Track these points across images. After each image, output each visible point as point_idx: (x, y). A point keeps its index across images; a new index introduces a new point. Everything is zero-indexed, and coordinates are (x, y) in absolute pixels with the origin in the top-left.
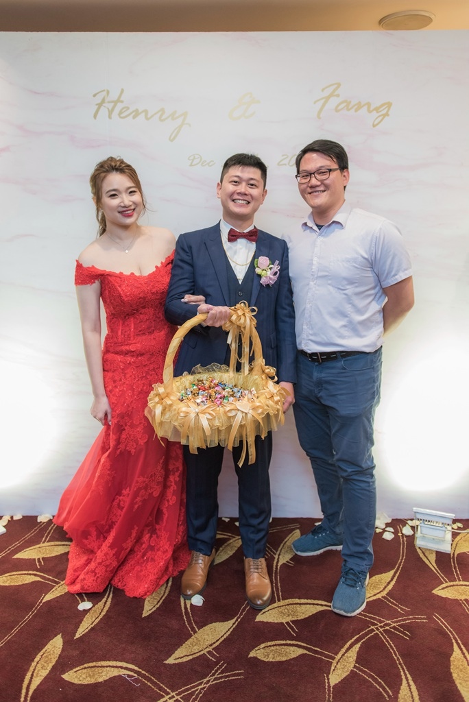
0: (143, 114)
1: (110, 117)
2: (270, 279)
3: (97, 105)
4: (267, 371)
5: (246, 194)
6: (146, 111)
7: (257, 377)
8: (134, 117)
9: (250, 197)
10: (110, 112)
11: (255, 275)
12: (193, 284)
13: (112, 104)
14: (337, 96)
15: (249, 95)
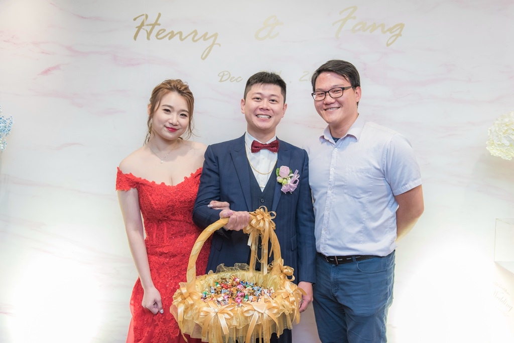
0: (178, 35)
1: (148, 38)
2: (291, 187)
3: (137, 27)
4: (285, 271)
5: (267, 109)
6: (180, 33)
7: (276, 276)
8: (170, 38)
9: (271, 111)
10: (149, 34)
11: (277, 184)
12: (219, 191)
13: (151, 27)
14: (354, 18)
15: (274, 18)
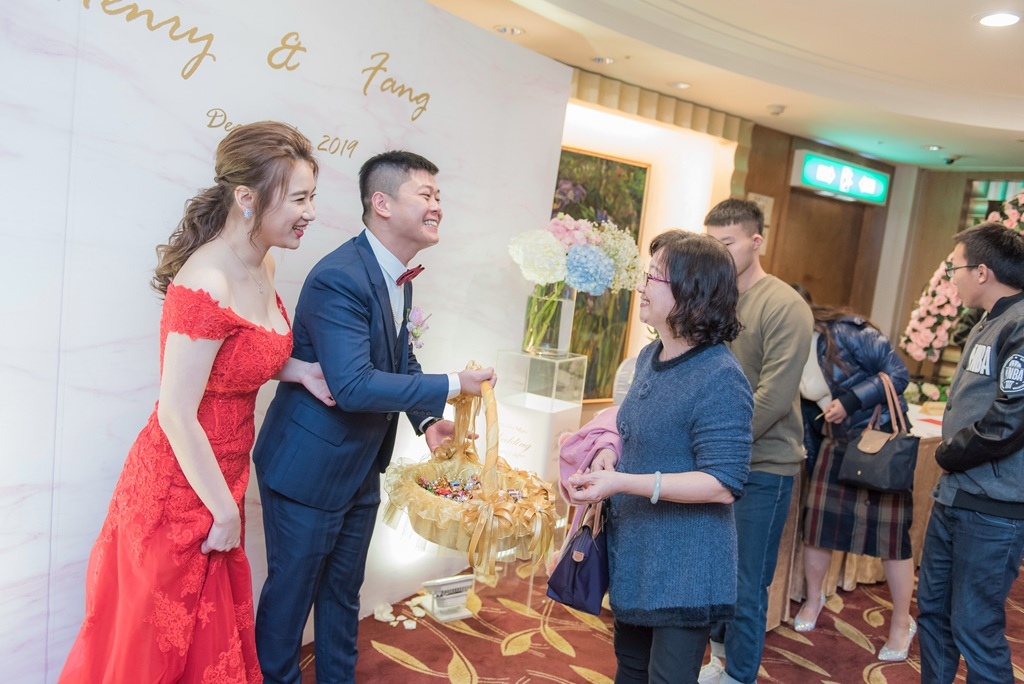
0: (146, 16)
1: (86, 5)
8: (129, 18)
14: (385, 70)
15: (295, 36)
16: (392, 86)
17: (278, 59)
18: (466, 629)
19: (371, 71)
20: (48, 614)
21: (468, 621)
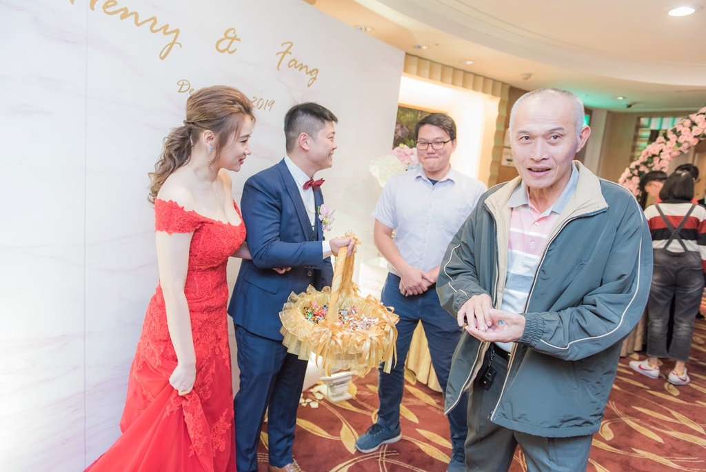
0: (134, 16)
1: (93, 9)
8: (122, 17)
14: (291, 53)
15: (233, 31)
16: (295, 64)
17: (223, 46)
18: (349, 407)
19: (282, 54)
20: (85, 417)
21: (350, 401)
